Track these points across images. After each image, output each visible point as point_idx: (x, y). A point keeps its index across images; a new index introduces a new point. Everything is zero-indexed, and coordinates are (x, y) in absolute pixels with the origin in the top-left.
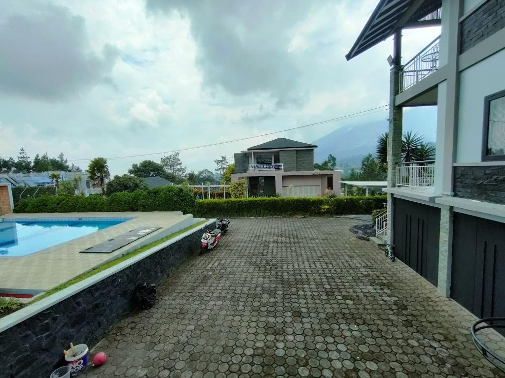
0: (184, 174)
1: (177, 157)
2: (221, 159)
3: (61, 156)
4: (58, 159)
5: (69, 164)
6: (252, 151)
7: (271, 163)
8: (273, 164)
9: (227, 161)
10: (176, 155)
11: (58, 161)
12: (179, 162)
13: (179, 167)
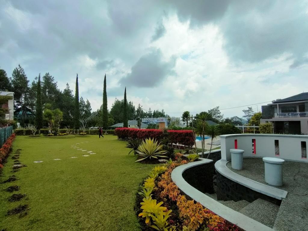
0: (222, 119)
1: (218, 109)
2: (248, 109)
3: (163, 111)
4: (161, 112)
5: (165, 114)
6: (278, 104)
7: (296, 111)
8: (298, 113)
9: (253, 110)
10: (217, 108)
11: (161, 113)
12: (219, 112)
13: (218, 115)
